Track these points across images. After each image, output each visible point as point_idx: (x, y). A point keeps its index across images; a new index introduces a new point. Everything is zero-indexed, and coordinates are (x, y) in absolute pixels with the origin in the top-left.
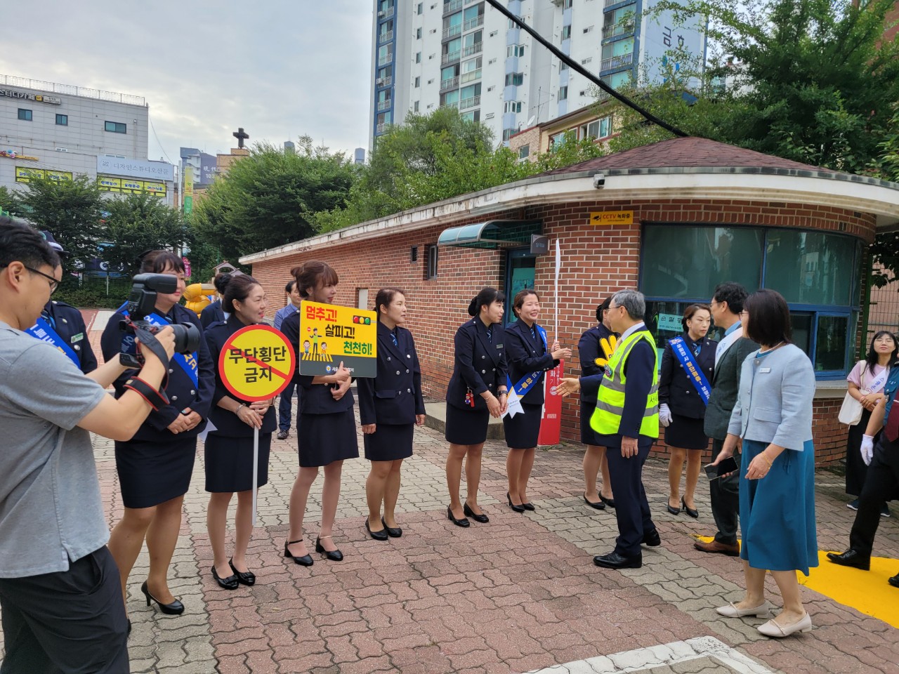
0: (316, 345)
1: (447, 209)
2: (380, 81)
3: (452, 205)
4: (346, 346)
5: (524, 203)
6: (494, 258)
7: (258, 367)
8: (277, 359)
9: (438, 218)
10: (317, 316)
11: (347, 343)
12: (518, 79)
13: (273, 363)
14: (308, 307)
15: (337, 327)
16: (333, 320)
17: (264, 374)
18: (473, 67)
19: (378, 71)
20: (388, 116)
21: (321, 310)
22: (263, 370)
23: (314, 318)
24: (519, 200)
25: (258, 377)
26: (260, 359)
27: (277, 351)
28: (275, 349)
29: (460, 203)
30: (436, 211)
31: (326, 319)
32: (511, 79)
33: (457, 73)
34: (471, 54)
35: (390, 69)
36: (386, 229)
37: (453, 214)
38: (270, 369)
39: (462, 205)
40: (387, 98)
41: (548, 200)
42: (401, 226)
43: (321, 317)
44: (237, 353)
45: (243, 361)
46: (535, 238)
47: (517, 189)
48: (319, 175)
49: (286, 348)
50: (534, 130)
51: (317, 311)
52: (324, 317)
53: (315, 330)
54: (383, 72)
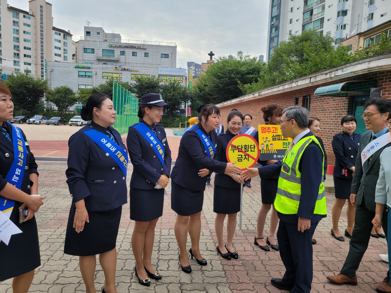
0: (267, 145)
1: (318, 77)
2: (273, 23)
3: (321, 76)
4: (284, 144)
6: (345, 101)
7: (243, 154)
8: (251, 151)
9: (313, 82)
10: (267, 131)
11: (284, 143)
12: (345, 13)
13: (249, 153)
14: (262, 128)
15: (278, 135)
16: (276, 132)
17: (245, 157)
18: (320, 10)
19: (272, 18)
20: (276, 39)
21: (269, 128)
22: (245, 156)
23: (265, 133)
24: (364, 69)
25: (243, 159)
26: (244, 150)
27: (252, 147)
28: (251, 146)
29: (326, 74)
30: (312, 79)
31: (272, 132)
32: (341, 13)
33: (311, 14)
34: (319, 4)
35: (278, 17)
36: (283, 89)
37: (322, 80)
38: (248, 155)
39: (327, 75)
40: (276, 31)
42: (291, 87)
43: (269, 132)
44: (235, 148)
45: (236, 151)
46: (373, 90)
47: (363, 64)
48: (246, 68)
49: (255, 146)
50: (355, 37)
51: (267, 129)
52: (271, 131)
53: (266, 138)
54: (274, 19)
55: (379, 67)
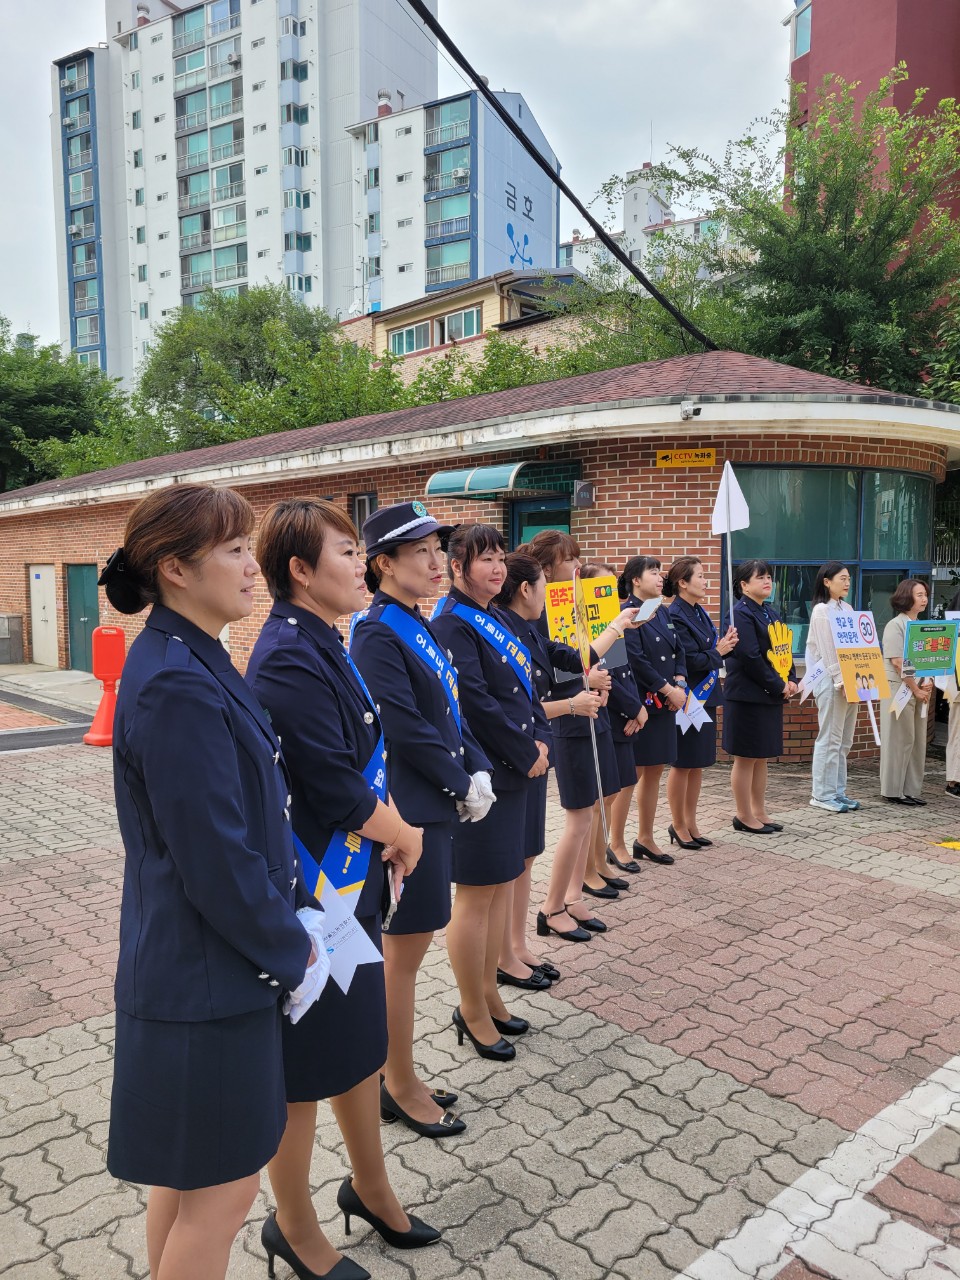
1: (419, 444)
2: (74, 229)
3: (429, 439)
5: (568, 438)
6: (493, 513)
9: (397, 457)
12: (304, 242)
18: (232, 219)
19: (71, 213)
20: (92, 286)
23: (558, 605)
24: (556, 434)
29: (445, 435)
30: (395, 447)
32: (294, 241)
33: (206, 225)
34: (226, 198)
35: (91, 211)
36: (282, 471)
37: (429, 451)
39: (448, 439)
40: (89, 257)
41: (608, 434)
42: (316, 467)
46: (578, 485)
47: (556, 418)
48: (33, 380)
53: (562, 619)
54: (79, 216)
55: (598, 429)
